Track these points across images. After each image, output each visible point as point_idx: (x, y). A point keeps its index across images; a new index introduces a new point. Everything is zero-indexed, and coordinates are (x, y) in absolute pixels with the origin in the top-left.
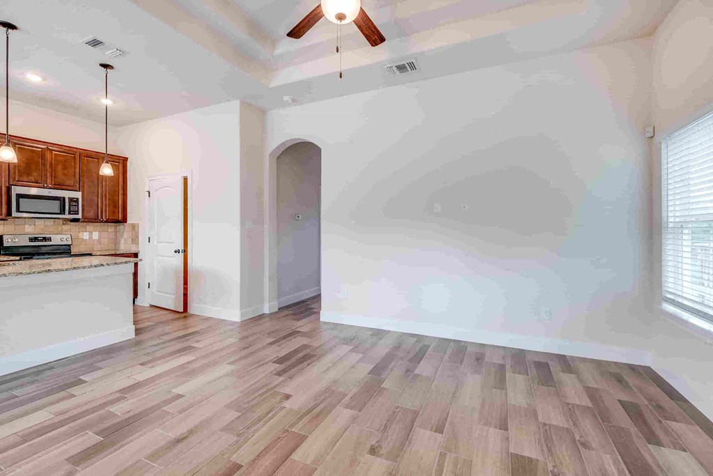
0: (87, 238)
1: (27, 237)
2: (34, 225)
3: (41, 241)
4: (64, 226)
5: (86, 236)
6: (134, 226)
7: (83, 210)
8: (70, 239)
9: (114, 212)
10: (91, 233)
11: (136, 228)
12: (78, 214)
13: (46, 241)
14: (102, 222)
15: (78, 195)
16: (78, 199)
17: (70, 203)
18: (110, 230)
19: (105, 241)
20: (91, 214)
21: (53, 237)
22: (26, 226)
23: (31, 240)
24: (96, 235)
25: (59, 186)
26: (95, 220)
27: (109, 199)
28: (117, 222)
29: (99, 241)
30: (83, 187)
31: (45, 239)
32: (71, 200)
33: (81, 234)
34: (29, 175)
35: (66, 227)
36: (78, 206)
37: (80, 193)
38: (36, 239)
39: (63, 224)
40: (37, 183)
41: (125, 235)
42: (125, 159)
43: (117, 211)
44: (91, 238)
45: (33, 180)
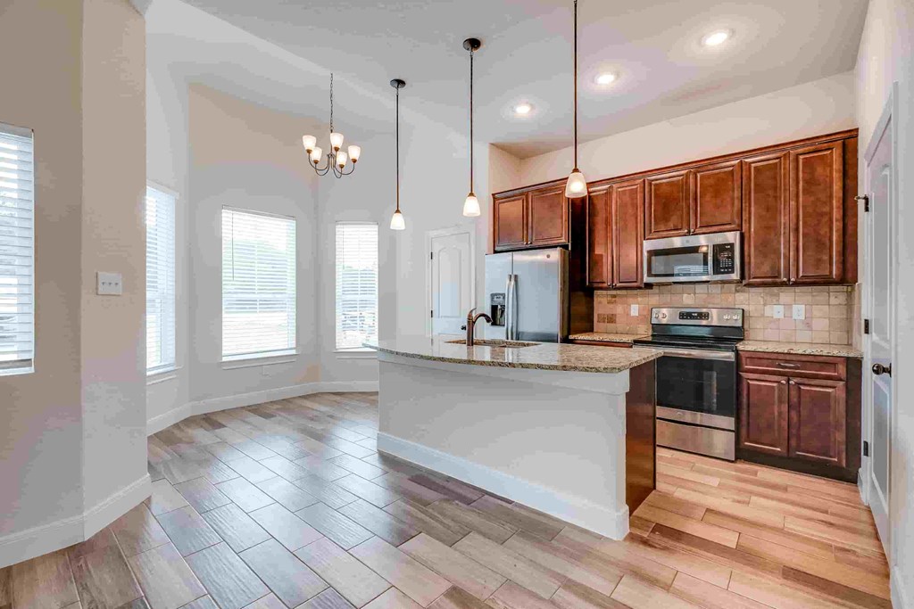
0: (781, 316)
1: (678, 312)
2: (695, 293)
3: (694, 318)
4: (737, 294)
5: (776, 311)
7: (746, 263)
8: (741, 317)
9: (819, 261)
10: (788, 306)
12: (732, 272)
13: (701, 318)
15: (734, 237)
16: (731, 245)
17: (718, 253)
19: (821, 324)
21: (714, 313)
22: (685, 295)
23: (682, 316)
24: (799, 311)
27: (805, 235)
29: (808, 324)
30: (747, 221)
31: (701, 316)
32: (720, 248)
33: (767, 308)
34: (667, 221)
35: (740, 297)
36: (733, 257)
37: (736, 234)
38: (689, 316)
39: (737, 291)
40: (676, 230)
43: (826, 258)
44: (788, 316)
45: (672, 226)
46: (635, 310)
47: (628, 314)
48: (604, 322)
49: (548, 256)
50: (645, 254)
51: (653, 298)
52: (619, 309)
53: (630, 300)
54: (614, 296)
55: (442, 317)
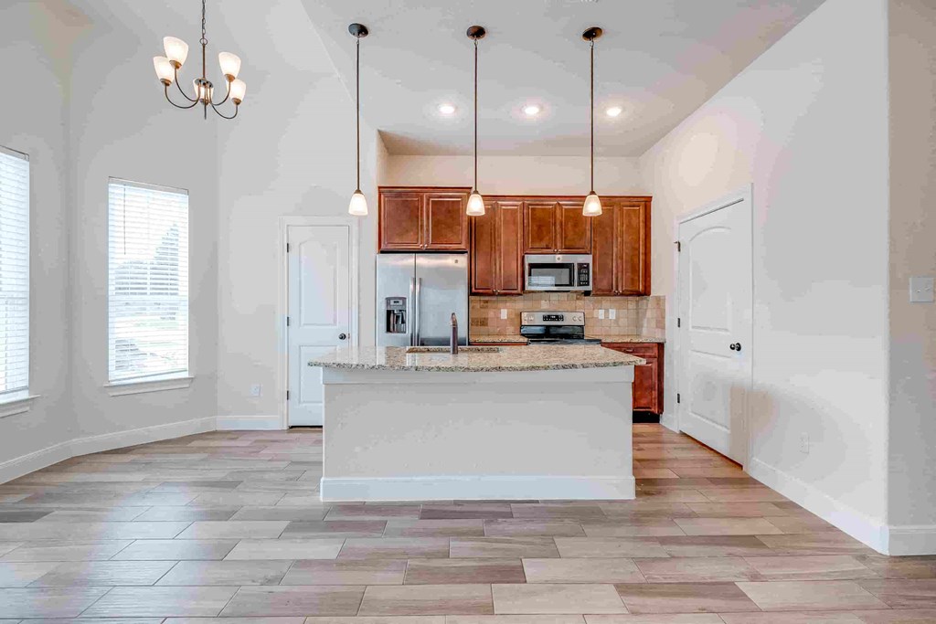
0: (603, 317)
1: (541, 315)
3: (553, 320)
4: (577, 301)
5: (601, 314)
6: (659, 300)
7: (594, 279)
8: (582, 319)
9: (632, 279)
10: (607, 311)
11: (661, 303)
12: (588, 285)
13: (558, 320)
14: (616, 295)
15: (588, 259)
16: (588, 265)
17: (579, 270)
18: (630, 306)
19: (623, 321)
20: (604, 284)
21: (566, 315)
23: (545, 318)
24: (612, 314)
25: (570, 249)
26: (608, 292)
27: (626, 262)
28: (639, 294)
29: (617, 321)
30: (595, 248)
31: (557, 318)
32: (581, 266)
33: (596, 311)
34: (541, 240)
35: (580, 303)
36: (588, 274)
37: (591, 256)
38: (550, 318)
39: (577, 299)
40: (547, 249)
41: (649, 314)
42: (649, 199)
43: (637, 278)
44: (607, 317)
45: (544, 244)
46: (504, 314)
47: (498, 318)
48: (477, 325)
49: (457, 261)
50: (527, 267)
51: (519, 304)
52: (491, 314)
53: (500, 305)
54: (487, 302)
55: (305, 324)
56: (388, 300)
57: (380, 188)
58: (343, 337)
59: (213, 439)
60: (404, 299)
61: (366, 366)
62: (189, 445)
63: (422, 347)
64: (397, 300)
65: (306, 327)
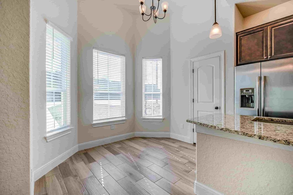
55: (200, 102)
56: (242, 90)
57: (236, 33)
58: (217, 108)
59: (169, 141)
60: (253, 89)
61: (217, 128)
62: (160, 141)
63: (266, 118)
64: (247, 90)
65: (200, 103)
